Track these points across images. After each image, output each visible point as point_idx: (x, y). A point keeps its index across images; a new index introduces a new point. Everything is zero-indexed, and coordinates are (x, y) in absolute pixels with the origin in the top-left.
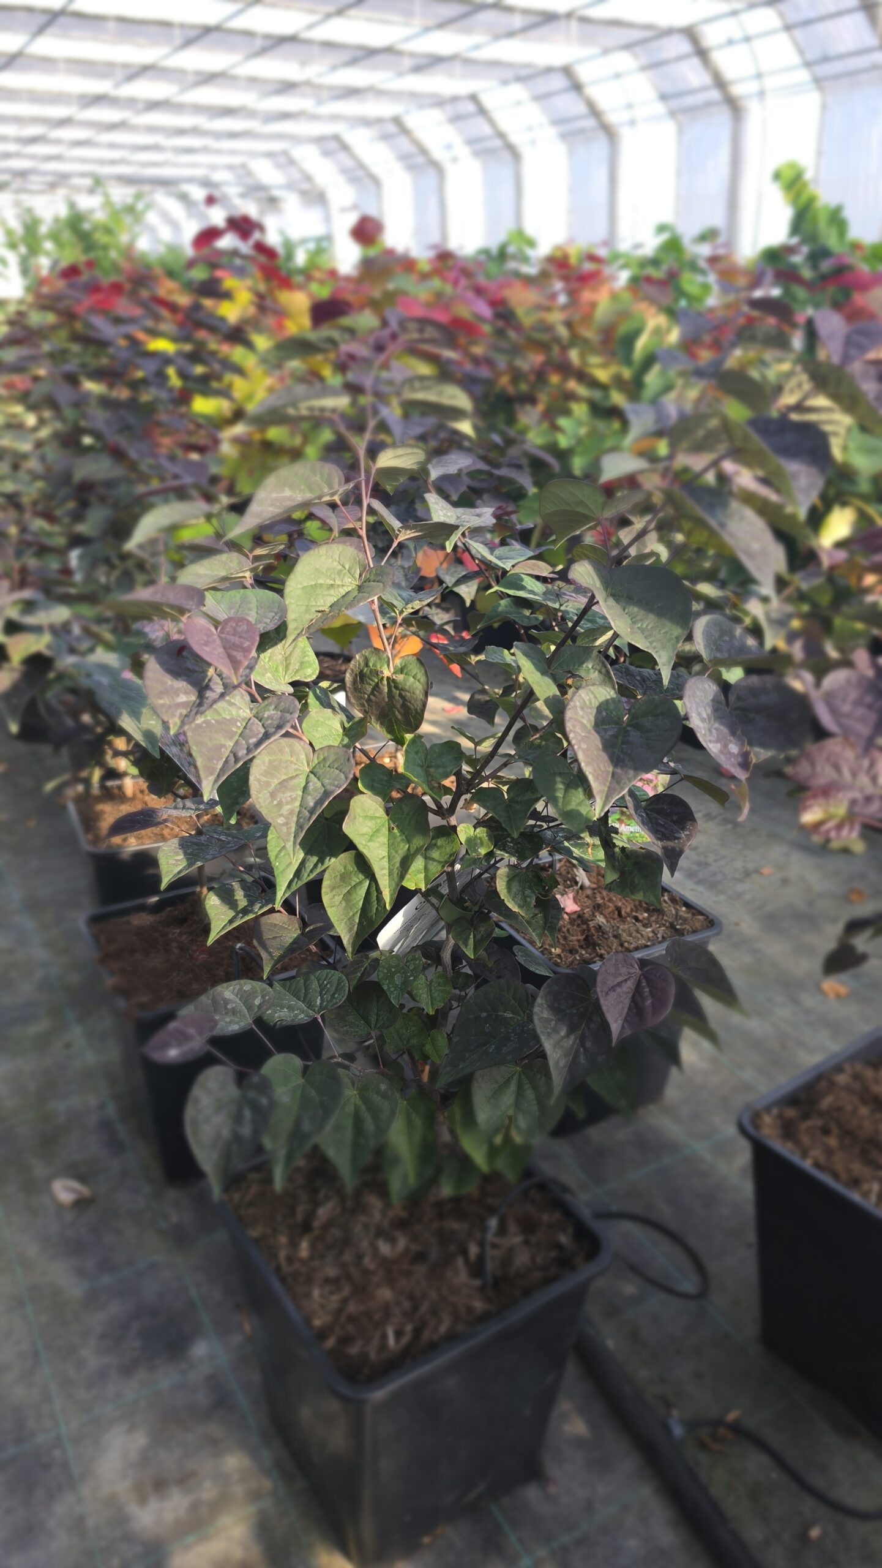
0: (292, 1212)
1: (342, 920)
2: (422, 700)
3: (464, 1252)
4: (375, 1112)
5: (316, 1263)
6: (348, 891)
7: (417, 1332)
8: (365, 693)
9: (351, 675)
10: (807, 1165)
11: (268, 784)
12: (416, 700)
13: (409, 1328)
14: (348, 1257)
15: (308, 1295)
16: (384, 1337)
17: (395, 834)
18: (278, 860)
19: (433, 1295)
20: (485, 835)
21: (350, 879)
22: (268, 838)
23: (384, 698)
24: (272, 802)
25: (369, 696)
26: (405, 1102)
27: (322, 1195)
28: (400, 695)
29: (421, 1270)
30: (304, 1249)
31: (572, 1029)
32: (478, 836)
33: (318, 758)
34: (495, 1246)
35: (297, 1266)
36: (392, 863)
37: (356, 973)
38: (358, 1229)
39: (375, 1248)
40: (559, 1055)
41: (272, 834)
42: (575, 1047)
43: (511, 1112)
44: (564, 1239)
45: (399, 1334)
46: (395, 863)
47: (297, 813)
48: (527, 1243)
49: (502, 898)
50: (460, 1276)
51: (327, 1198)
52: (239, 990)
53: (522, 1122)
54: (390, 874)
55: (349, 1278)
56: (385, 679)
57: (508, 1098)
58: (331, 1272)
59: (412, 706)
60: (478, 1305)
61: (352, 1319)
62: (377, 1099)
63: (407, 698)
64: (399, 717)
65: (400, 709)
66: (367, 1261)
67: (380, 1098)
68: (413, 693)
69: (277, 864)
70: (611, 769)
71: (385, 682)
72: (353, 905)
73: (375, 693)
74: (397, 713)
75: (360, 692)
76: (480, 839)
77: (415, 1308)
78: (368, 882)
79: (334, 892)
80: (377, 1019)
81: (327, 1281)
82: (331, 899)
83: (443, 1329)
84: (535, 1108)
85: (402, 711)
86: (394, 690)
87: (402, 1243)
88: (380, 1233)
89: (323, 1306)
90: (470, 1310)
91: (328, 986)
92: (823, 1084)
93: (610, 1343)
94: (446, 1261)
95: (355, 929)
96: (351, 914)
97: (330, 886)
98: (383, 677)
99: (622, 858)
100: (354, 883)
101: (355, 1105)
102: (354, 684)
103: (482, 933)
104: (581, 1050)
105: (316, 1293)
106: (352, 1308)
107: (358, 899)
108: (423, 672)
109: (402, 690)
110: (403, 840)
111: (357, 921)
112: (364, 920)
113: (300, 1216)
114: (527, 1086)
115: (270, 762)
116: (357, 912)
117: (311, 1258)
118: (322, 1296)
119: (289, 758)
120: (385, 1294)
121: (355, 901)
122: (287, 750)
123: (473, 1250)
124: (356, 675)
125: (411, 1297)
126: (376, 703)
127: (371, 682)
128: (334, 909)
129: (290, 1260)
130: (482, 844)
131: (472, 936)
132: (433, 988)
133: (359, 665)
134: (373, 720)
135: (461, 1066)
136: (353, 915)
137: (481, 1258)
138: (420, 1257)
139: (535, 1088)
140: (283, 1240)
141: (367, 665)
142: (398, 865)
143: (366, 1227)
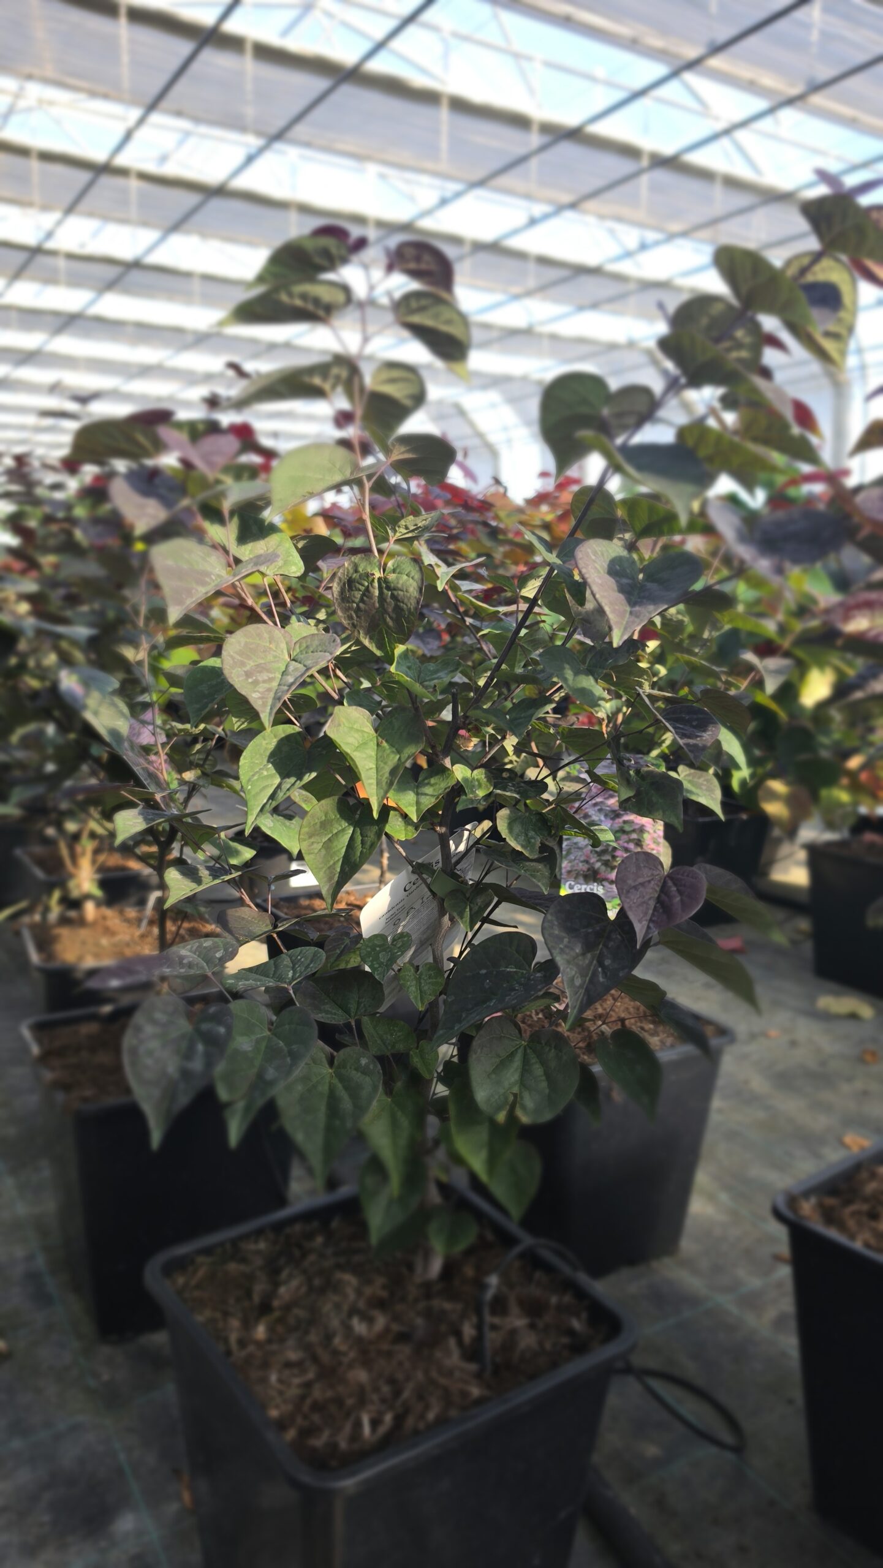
0: (249, 1294)
1: (322, 868)
2: (416, 597)
3: (458, 1334)
4: (353, 1090)
5: (274, 1347)
6: (329, 839)
7: (399, 1420)
8: (353, 602)
9: (338, 584)
10: (858, 1245)
11: (243, 664)
12: (409, 598)
13: (388, 1418)
14: (313, 1337)
15: (264, 1380)
16: (358, 1425)
17: (384, 747)
18: (250, 783)
19: (420, 1375)
20: (483, 776)
21: (332, 826)
22: (240, 764)
23: (374, 604)
24: (247, 679)
25: (358, 605)
26: (389, 1100)
27: (284, 1274)
28: (393, 597)
29: (404, 1351)
30: (261, 1332)
31: (588, 947)
32: (476, 778)
33: (300, 647)
34: (494, 1327)
35: (251, 1348)
36: (381, 773)
37: (335, 950)
38: (327, 1308)
39: (348, 1328)
40: (573, 973)
41: (245, 759)
42: (592, 968)
43: (516, 1090)
44: (576, 1324)
45: (375, 1423)
46: (383, 774)
47: (274, 691)
48: (532, 1326)
49: (504, 837)
50: (452, 1357)
51: (291, 1277)
52: (198, 947)
53: (529, 1101)
54: (378, 783)
55: (315, 1359)
56: (376, 581)
57: (512, 1075)
58: (293, 1355)
59: (405, 606)
60: (475, 1391)
61: (317, 1407)
62: (356, 1076)
63: (399, 598)
64: (391, 623)
65: (391, 614)
66: (337, 1341)
67: (359, 1074)
68: (407, 591)
69: (249, 787)
70: (628, 609)
71: (376, 584)
72: (334, 853)
73: (365, 598)
74: (388, 619)
75: (348, 602)
76: (478, 780)
77: (397, 1393)
78: (352, 829)
79: (312, 840)
80: (358, 1008)
81: (288, 1365)
82: (309, 846)
83: (431, 1416)
84: (544, 1085)
85: (394, 616)
86: (385, 591)
87: (381, 1321)
88: (353, 1311)
89: (281, 1393)
90: (464, 1394)
91: (302, 960)
92: (864, 1175)
93: (633, 1511)
94: (434, 1341)
95: (336, 878)
96: (332, 863)
97: (308, 833)
98: (374, 578)
99: (637, 781)
100: (335, 831)
101: (330, 1083)
102: (342, 594)
103: (479, 904)
104: (600, 969)
105: (273, 1378)
106: (318, 1393)
107: (339, 847)
108: (417, 569)
109: (395, 589)
110: (393, 752)
111: (338, 870)
112: (346, 866)
113: (256, 1299)
114: (534, 1060)
115: (246, 644)
116: (338, 860)
117: (269, 1341)
118: (280, 1381)
119: (268, 644)
120: (361, 1375)
121: (336, 849)
122: (266, 635)
123: (468, 1331)
124: (344, 584)
125: (392, 1381)
126: (365, 611)
127: (360, 587)
128: (312, 856)
129: (242, 1343)
130: (480, 786)
131: (468, 910)
132: (422, 981)
133: (348, 573)
134: (361, 634)
135: (456, 1028)
136: (334, 864)
137: (479, 1339)
138: (403, 1337)
139: (543, 1063)
140: (235, 1323)
141: (356, 571)
142: (387, 775)
143: (337, 1306)
